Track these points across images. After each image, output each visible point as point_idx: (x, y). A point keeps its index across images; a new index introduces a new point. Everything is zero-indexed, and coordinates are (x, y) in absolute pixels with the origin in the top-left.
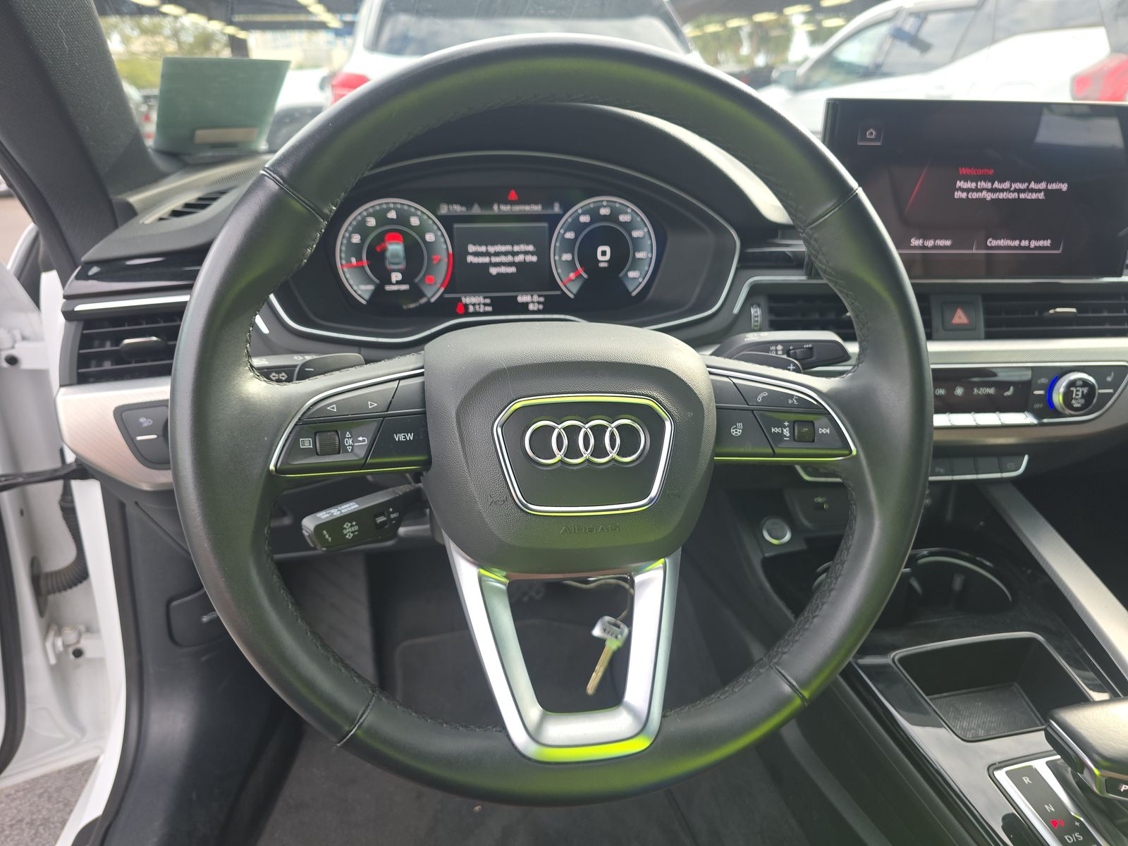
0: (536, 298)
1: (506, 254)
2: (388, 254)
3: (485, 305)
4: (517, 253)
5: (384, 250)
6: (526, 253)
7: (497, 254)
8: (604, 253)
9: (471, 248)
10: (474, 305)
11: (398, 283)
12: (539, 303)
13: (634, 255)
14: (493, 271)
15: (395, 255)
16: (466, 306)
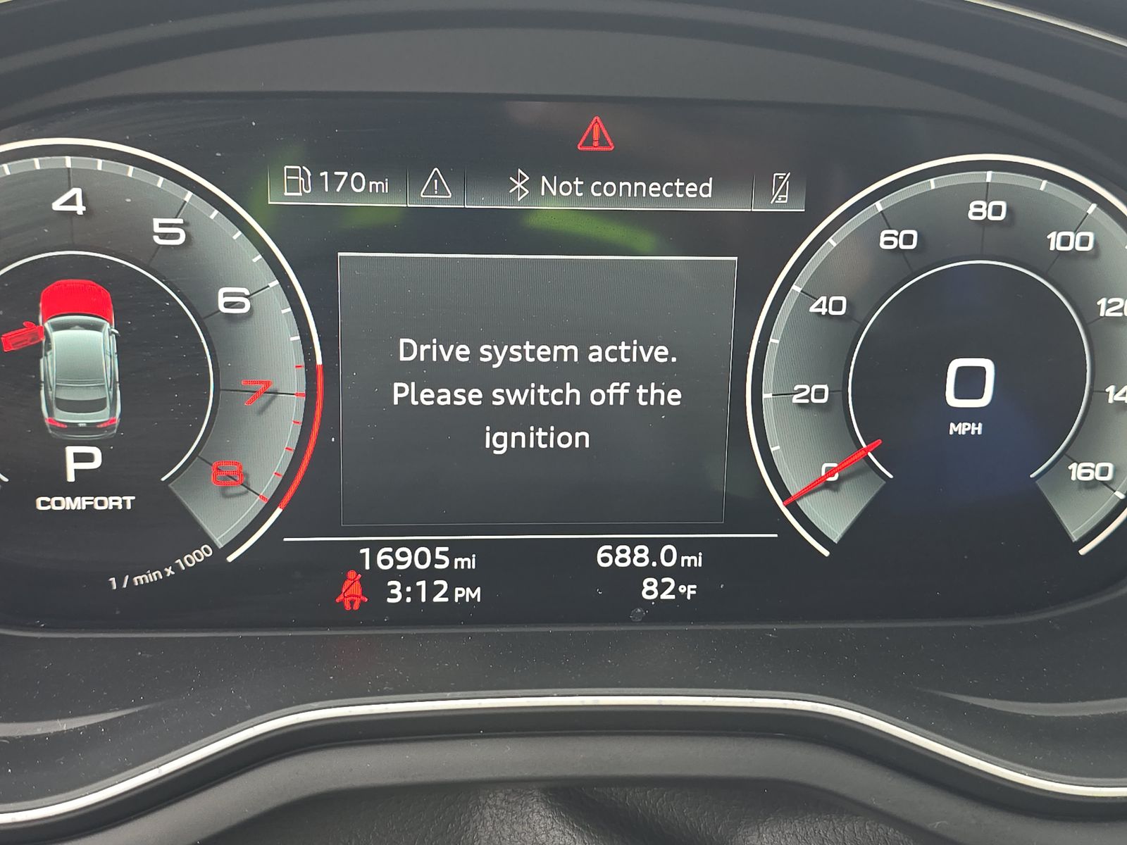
0: (669, 556)
1: (552, 374)
2: (49, 365)
3: (457, 578)
4: (606, 373)
5: (38, 349)
6: (640, 373)
7: (517, 375)
8: (970, 383)
9: (410, 350)
10: (409, 576)
11: (87, 483)
12: (682, 575)
13: (1098, 393)
14: (499, 443)
15: (79, 373)
16: (376, 581)
